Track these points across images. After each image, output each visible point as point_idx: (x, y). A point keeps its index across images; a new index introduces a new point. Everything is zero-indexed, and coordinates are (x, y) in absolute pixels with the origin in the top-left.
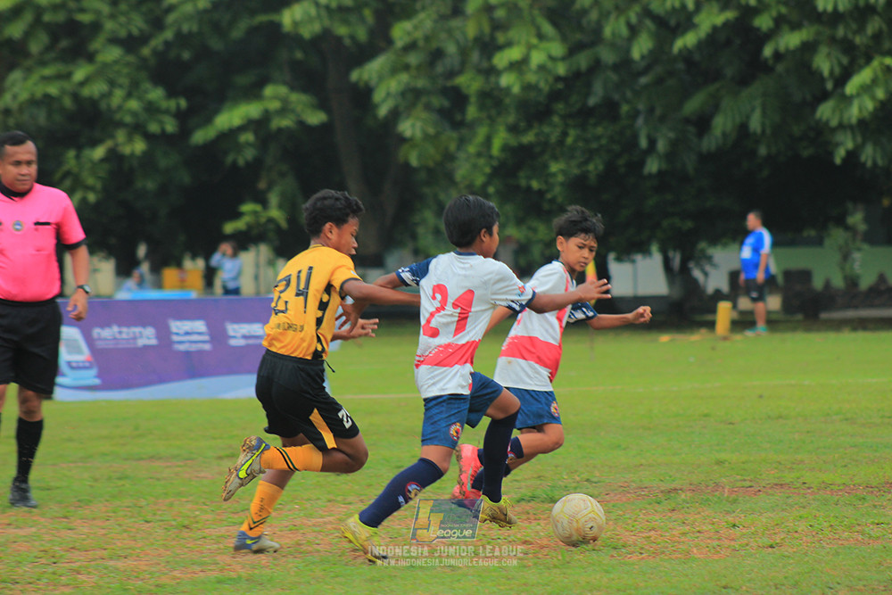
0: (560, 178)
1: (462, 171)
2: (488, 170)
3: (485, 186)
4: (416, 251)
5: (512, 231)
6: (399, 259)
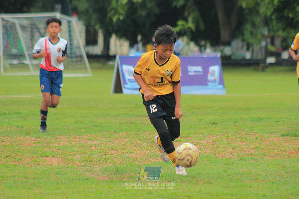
1: (262, 10)
2: (272, 10)
3: (271, 16)
4: (243, 40)
5: (281, 33)
6: (237, 43)
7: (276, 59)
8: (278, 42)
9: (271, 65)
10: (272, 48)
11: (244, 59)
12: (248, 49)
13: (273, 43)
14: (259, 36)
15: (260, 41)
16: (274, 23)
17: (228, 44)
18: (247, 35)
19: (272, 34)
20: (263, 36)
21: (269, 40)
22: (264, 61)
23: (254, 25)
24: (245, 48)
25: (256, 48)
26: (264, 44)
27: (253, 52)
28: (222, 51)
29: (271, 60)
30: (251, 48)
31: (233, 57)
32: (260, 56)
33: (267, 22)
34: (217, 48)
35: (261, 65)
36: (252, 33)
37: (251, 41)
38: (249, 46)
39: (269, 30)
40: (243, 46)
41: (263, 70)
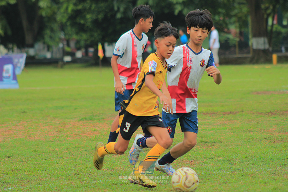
0: (90, 20)
1: (59, 18)
2: (67, 18)
3: (66, 22)
4: (44, 43)
5: (75, 37)
6: (39, 46)
7: (72, 58)
8: (72, 44)
9: (68, 63)
10: (68, 49)
11: (45, 59)
12: (48, 50)
13: (68, 45)
14: (57, 40)
15: (58, 43)
16: (69, 28)
17: (32, 46)
18: (47, 39)
19: (67, 37)
20: (61, 39)
21: (65, 43)
22: (62, 59)
23: (52, 30)
24: (46, 49)
25: (55, 49)
26: (61, 45)
27: (52, 53)
28: (27, 53)
29: (68, 59)
30: (51, 49)
31: (37, 57)
32: (58, 56)
33: (63, 28)
34: (23, 50)
35: (60, 63)
36: (51, 37)
37: (51, 43)
38: (49, 48)
39: (65, 35)
40: (44, 48)
41: (62, 67)
